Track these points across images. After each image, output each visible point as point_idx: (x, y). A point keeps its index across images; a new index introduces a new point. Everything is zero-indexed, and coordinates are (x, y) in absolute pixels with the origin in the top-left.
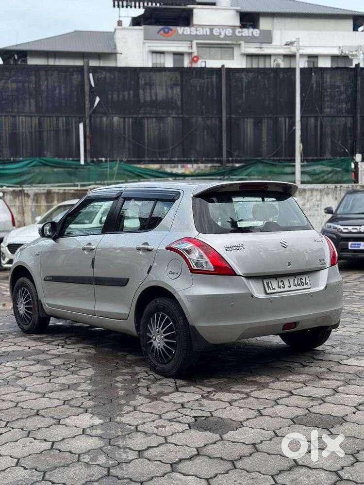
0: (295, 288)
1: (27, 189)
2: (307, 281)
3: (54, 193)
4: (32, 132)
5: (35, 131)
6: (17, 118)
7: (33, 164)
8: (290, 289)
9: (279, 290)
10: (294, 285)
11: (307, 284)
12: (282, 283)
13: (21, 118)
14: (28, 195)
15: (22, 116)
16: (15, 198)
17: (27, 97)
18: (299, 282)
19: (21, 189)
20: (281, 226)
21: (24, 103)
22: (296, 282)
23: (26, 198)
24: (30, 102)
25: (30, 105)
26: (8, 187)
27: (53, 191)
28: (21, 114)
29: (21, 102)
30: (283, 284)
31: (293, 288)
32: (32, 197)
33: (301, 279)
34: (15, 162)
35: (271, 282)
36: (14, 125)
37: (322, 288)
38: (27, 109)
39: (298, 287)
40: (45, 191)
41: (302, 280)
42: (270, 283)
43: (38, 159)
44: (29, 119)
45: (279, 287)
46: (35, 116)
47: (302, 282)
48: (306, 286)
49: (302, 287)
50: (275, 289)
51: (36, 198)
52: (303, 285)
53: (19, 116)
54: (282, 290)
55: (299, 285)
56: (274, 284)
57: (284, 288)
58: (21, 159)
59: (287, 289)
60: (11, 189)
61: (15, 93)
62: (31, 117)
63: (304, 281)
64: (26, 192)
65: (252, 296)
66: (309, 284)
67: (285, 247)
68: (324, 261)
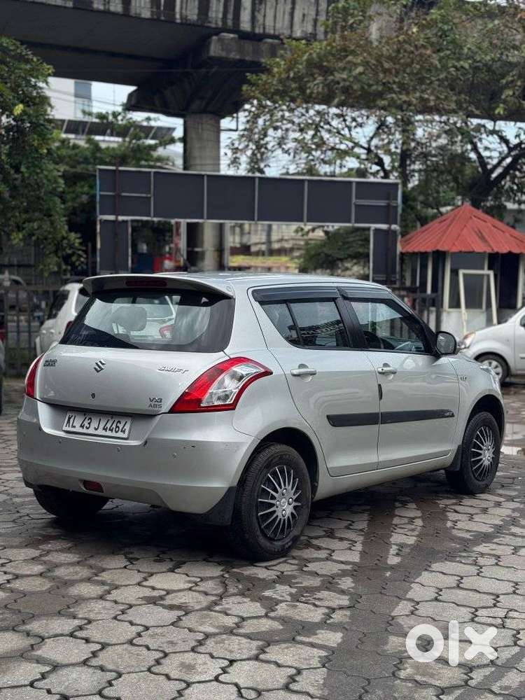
0: (104, 433)
2: (125, 427)
8: (96, 432)
9: (81, 430)
10: (104, 429)
11: (123, 431)
12: (89, 421)
18: (114, 426)
22: (109, 426)
30: (90, 424)
31: (100, 432)
33: (119, 422)
37: (140, 442)
39: (108, 433)
41: (118, 424)
42: (73, 418)
45: (82, 426)
47: (117, 427)
48: (120, 434)
49: (114, 434)
50: (74, 427)
52: (116, 432)
54: (85, 431)
55: (111, 430)
56: (78, 421)
57: (87, 428)
59: (91, 431)
63: (121, 426)
65: (40, 429)
66: (127, 432)
67: (98, 371)
68: (161, 402)
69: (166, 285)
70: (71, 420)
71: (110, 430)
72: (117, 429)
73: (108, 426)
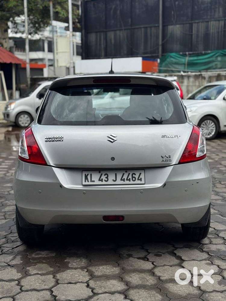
0: (122, 182)
1: (204, 73)
2: (141, 177)
3: (223, 76)
4: (219, 32)
5: (221, 31)
6: (210, 23)
7: (217, 55)
8: (115, 183)
9: (100, 183)
10: (121, 180)
11: (141, 180)
12: (106, 176)
13: (212, 22)
14: (204, 78)
15: (213, 21)
16: (196, 80)
17: (217, 6)
18: (130, 177)
19: (199, 73)
20: (124, 119)
21: (215, 11)
23: (203, 80)
24: (219, 9)
25: (219, 12)
26: (192, 72)
27: (222, 74)
28: (212, 19)
29: (213, 11)
30: (107, 178)
31: (119, 182)
32: (207, 79)
33: (133, 174)
34: (205, 54)
35: (91, 175)
36: (207, 28)
37: (160, 185)
38: (217, 16)
39: (127, 182)
40: (216, 75)
41: (134, 176)
43: (221, 52)
44: (217, 22)
46: (222, 20)
47: (133, 177)
48: (137, 182)
49: (132, 182)
50: (94, 181)
51: (209, 80)
52: (134, 181)
53: (211, 21)
54: (104, 183)
55: (129, 180)
56: (95, 177)
57: (107, 181)
58: (209, 52)
60: (194, 74)
61: (209, 5)
62: (219, 21)
63: (137, 176)
64: (203, 75)
65: (61, 186)
66: (143, 180)
67: (112, 142)
68: (170, 158)
69: (130, 81)
70: (89, 177)
71: (127, 180)
72: (134, 179)
73: (125, 177)
